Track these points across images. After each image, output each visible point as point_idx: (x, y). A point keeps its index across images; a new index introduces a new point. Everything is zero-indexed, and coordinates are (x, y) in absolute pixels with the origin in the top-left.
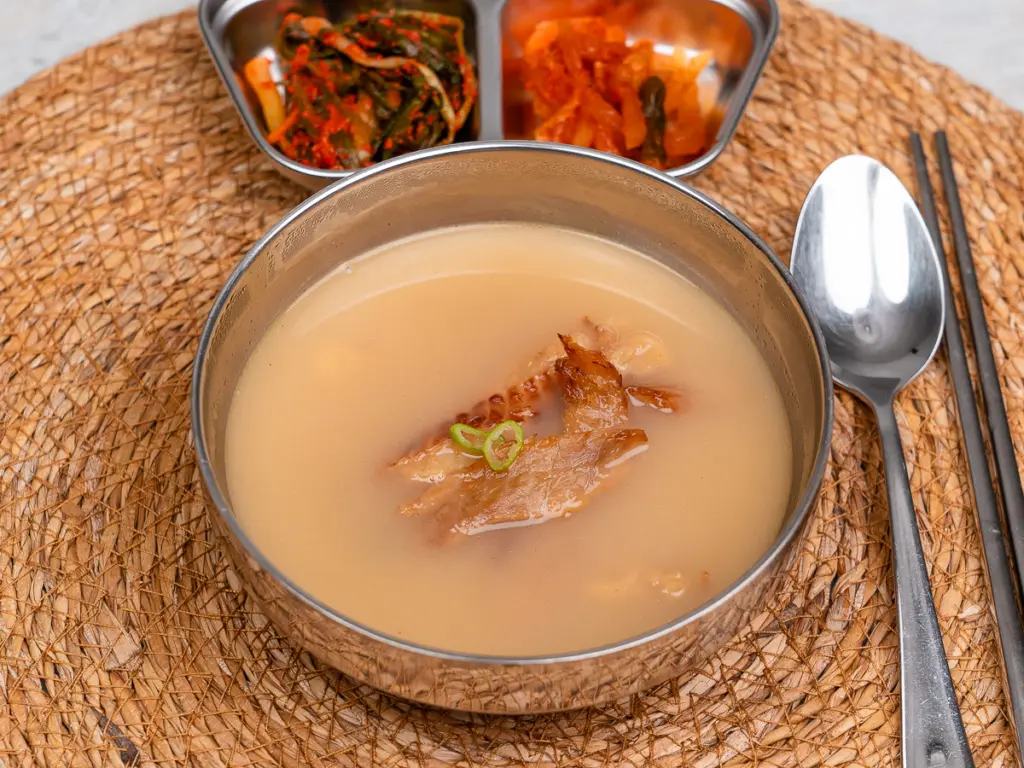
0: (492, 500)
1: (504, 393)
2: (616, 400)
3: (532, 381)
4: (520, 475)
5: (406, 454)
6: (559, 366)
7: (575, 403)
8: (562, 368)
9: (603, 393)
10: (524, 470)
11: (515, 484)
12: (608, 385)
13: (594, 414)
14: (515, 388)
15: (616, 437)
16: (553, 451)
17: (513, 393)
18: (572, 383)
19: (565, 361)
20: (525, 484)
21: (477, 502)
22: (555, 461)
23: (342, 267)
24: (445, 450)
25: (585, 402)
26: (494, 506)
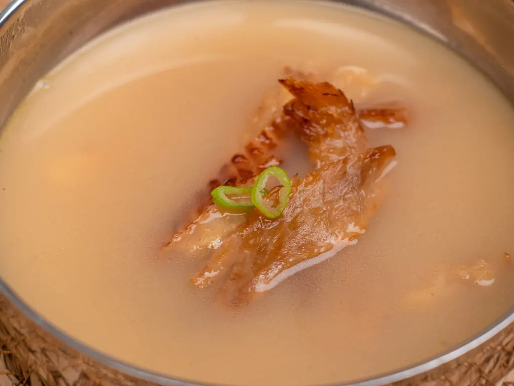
0: (279, 246)
1: (242, 151)
2: (353, 126)
3: (264, 134)
4: (296, 217)
5: (175, 231)
6: (288, 111)
7: (317, 140)
8: (293, 111)
9: (339, 122)
10: (298, 210)
11: (295, 225)
12: (342, 114)
13: (339, 143)
14: (251, 144)
15: (371, 156)
16: (319, 185)
17: (251, 149)
18: (306, 121)
19: (293, 104)
20: (303, 223)
21: (264, 253)
22: (324, 194)
23: (39, 85)
24: (213, 216)
25: (326, 135)
26: (284, 251)
